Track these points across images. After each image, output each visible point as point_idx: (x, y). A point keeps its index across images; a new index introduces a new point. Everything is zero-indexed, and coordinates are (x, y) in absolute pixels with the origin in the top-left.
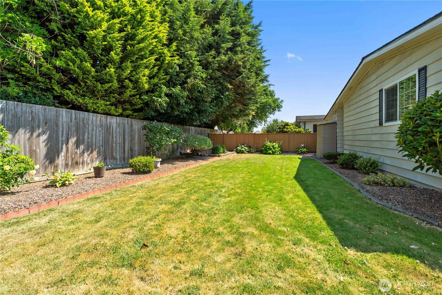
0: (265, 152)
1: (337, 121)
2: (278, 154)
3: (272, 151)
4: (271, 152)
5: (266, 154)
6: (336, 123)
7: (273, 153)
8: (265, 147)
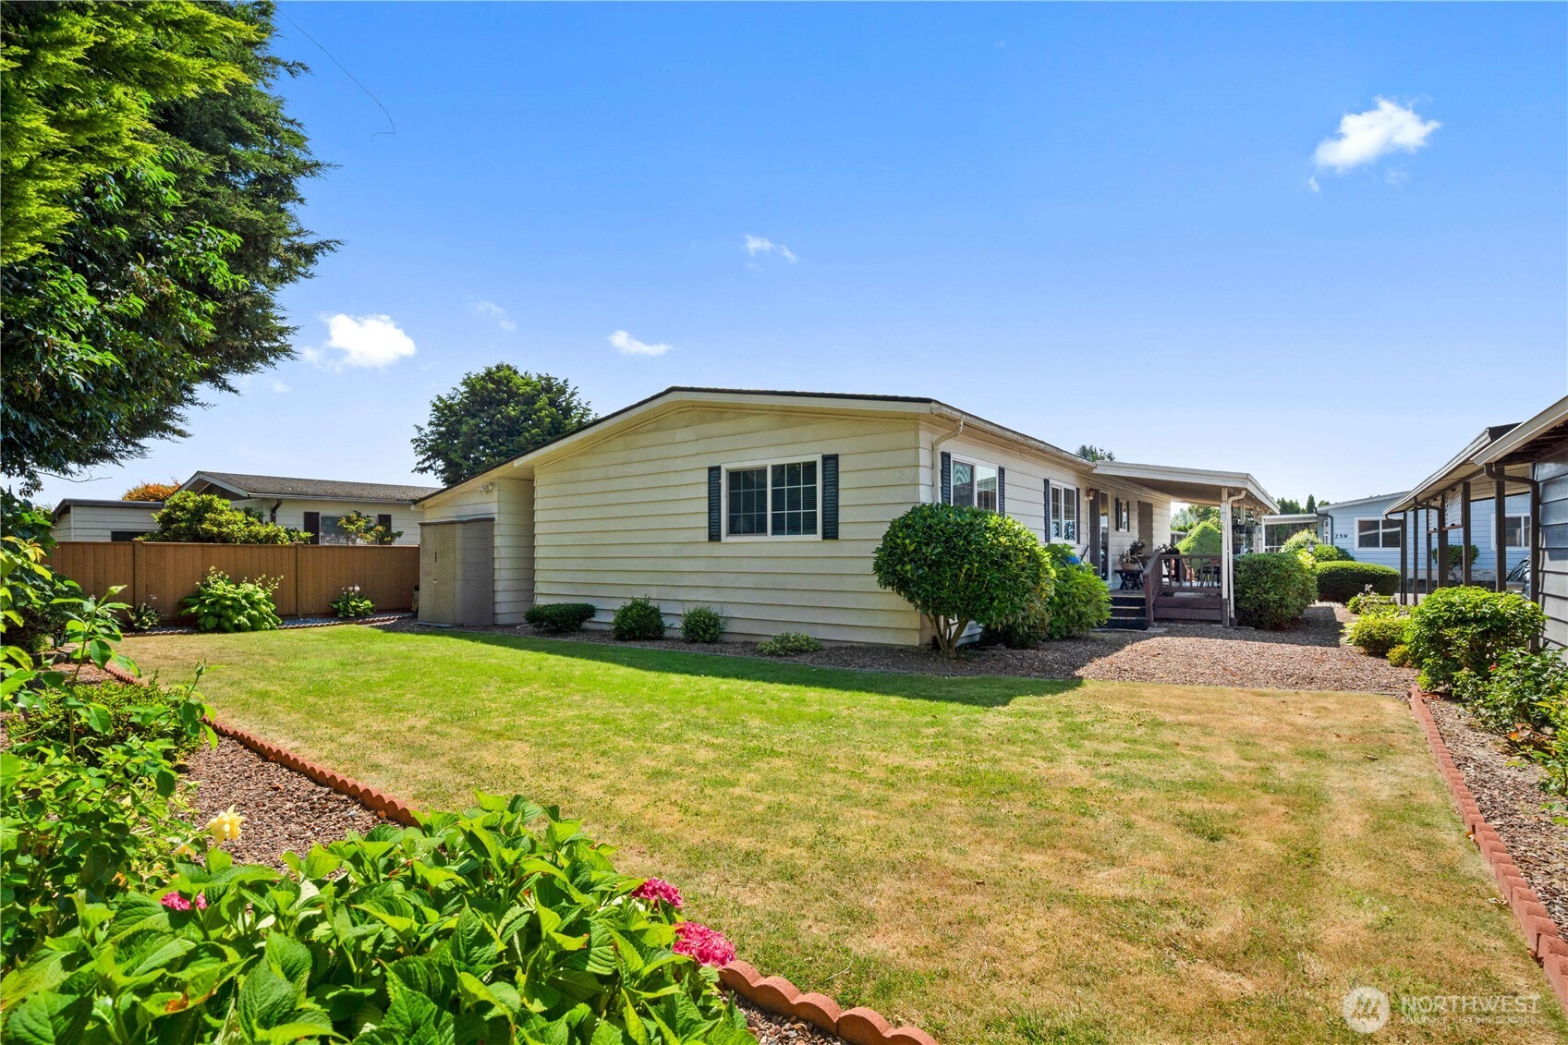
0: (212, 622)
1: (496, 516)
2: (272, 628)
3: (250, 618)
4: (243, 619)
5: (220, 629)
6: (493, 519)
7: (255, 625)
8: (212, 604)
